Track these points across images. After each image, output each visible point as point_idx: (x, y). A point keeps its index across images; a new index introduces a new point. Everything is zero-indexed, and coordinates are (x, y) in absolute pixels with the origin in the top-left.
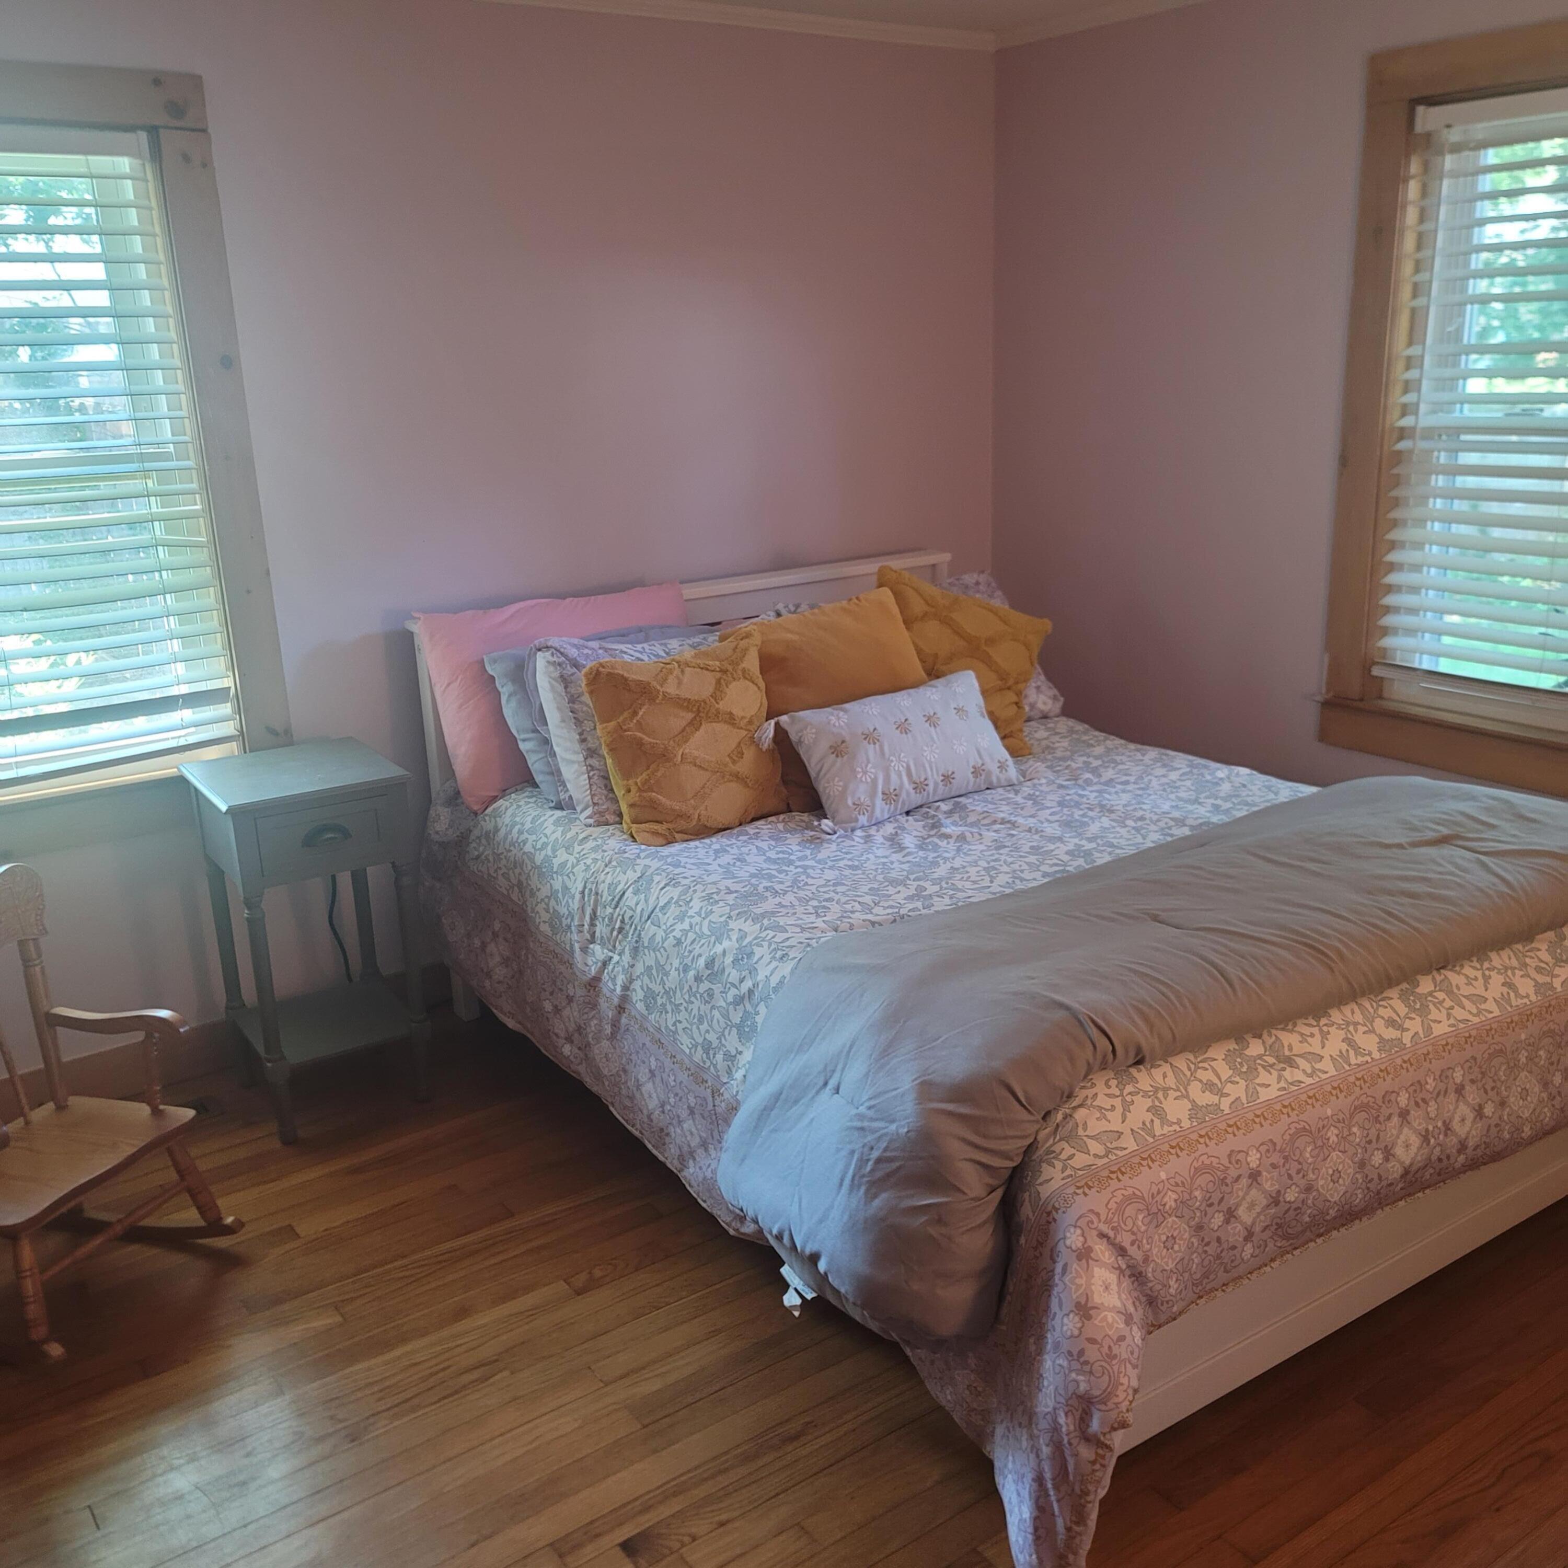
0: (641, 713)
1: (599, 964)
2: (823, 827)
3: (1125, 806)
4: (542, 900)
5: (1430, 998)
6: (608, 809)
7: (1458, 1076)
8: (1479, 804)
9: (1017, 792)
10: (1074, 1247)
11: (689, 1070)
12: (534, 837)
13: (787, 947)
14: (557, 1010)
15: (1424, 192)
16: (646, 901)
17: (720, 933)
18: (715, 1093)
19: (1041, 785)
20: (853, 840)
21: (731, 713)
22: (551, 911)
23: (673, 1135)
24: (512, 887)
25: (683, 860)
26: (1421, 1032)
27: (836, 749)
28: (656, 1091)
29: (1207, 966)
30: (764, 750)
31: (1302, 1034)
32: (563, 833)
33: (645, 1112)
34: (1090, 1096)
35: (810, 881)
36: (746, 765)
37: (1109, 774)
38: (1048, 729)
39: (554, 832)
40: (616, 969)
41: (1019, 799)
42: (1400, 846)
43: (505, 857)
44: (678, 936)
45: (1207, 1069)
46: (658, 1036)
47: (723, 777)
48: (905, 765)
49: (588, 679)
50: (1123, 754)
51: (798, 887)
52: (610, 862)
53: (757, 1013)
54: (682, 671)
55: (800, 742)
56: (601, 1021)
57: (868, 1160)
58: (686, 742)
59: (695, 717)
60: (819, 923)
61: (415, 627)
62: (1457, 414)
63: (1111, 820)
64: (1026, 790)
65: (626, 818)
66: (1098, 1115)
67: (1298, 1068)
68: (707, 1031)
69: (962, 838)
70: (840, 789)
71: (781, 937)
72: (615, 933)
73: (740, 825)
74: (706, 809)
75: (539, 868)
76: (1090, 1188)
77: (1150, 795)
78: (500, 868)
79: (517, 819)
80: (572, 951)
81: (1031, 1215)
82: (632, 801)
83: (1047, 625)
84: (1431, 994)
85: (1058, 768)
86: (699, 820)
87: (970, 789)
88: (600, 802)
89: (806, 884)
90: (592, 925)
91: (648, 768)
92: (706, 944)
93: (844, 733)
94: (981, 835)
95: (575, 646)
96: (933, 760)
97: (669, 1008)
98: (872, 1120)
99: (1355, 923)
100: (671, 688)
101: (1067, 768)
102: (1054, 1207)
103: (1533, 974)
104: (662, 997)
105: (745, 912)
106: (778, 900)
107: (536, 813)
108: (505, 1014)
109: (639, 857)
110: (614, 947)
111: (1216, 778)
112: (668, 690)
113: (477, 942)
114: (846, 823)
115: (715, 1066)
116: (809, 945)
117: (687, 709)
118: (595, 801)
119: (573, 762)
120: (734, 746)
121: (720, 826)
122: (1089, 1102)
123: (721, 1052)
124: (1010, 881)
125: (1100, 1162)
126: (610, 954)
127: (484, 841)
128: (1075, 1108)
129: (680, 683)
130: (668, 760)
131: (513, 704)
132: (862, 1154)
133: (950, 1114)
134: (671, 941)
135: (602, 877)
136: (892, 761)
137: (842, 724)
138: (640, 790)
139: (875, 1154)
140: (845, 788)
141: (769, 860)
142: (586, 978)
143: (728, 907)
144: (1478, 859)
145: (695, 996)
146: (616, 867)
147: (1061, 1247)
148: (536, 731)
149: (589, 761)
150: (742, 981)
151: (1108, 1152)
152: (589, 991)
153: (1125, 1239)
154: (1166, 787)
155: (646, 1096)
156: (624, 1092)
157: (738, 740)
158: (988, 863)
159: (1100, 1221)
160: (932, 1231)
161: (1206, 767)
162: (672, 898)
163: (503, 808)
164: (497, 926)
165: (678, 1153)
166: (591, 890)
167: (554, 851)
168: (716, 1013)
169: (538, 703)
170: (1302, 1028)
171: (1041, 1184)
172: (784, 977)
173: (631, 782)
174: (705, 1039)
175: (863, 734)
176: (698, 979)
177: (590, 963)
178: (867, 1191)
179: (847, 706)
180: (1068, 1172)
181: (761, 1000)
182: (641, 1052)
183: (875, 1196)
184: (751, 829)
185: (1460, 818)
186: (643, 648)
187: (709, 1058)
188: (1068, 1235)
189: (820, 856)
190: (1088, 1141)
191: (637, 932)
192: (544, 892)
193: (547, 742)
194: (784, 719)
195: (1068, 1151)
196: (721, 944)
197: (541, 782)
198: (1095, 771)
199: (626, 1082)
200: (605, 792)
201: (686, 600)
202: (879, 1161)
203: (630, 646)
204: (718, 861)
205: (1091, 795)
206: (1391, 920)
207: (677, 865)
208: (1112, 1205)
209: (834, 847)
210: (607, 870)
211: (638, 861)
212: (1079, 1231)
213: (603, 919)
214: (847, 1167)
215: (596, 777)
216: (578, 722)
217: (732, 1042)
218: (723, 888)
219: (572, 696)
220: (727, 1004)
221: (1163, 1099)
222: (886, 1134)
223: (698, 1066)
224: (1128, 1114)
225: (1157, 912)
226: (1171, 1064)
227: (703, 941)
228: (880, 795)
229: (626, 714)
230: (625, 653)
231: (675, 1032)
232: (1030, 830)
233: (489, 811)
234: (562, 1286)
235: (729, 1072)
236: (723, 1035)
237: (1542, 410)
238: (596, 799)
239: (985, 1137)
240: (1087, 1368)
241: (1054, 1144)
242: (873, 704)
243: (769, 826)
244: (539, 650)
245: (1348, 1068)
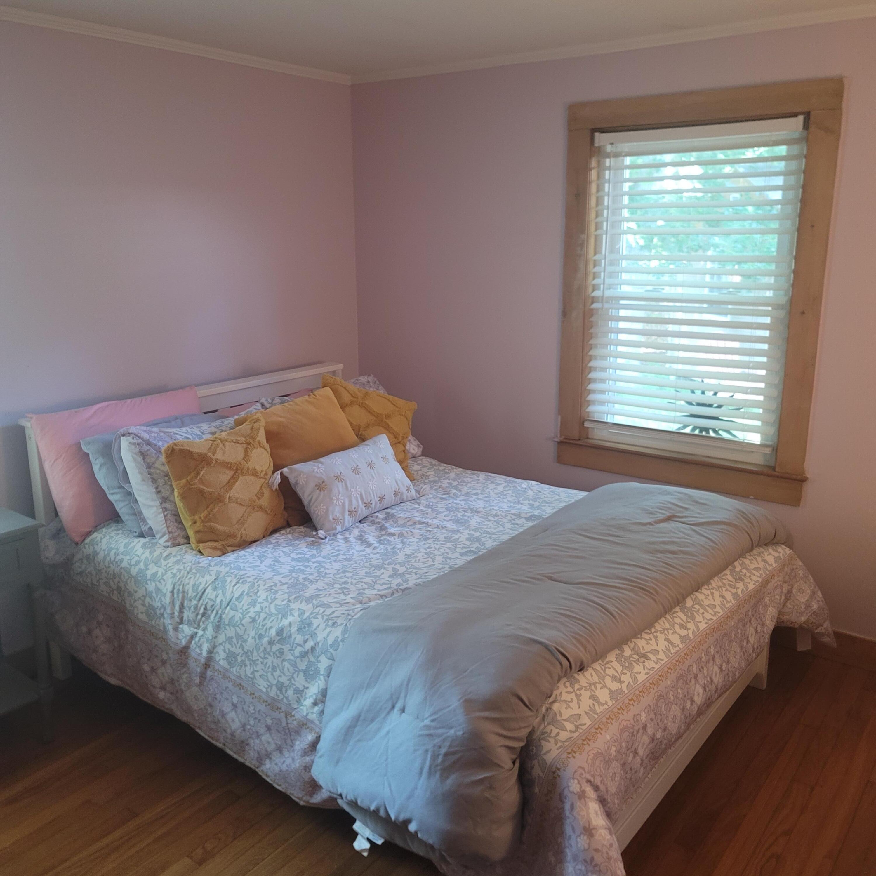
0: (202, 473)
1: (188, 638)
2: (320, 535)
3: (484, 508)
4: (139, 598)
5: (693, 609)
6: (179, 535)
7: (712, 650)
8: (672, 496)
9: (419, 504)
10: (575, 792)
11: (266, 702)
12: (128, 557)
13: (335, 617)
14: (153, 670)
15: (599, 177)
16: (224, 594)
17: (285, 612)
18: (288, 715)
19: (430, 498)
20: (338, 542)
21: (255, 469)
22: (147, 605)
23: (252, 744)
24: (113, 591)
25: (242, 565)
26: (695, 629)
27: (319, 487)
28: (238, 717)
29: (597, 606)
30: (274, 489)
31: (646, 639)
32: (151, 553)
33: (229, 731)
34: (558, 695)
35: (328, 571)
36: (265, 501)
37: (465, 489)
38: (419, 464)
39: (143, 553)
40: (202, 640)
41: (421, 508)
42: (650, 524)
43: (106, 572)
44: (253, 616)
45: (610, 668)
46: (238, 681)
47: (254, 509)
48: (359, 493)
49: (167, 454)
50: (467, 477)
51: (323, 576)
52: (191, 570)
53: (319, 662)
54: (224, 445)
55: (296, 483)
56: (190, 674)
57: (438, 755)
58: (231, 489)
59: (235, 474)
60: (348, 599)
61: (26, 424)
62: (619, 290)
63: (480, 517)
64: (423, 501)
65: (193, 540)
66: (565, 706)
67: (650, 659)
68: (280, 676)
69: (401, 535)
70: (324, 511)
71: (329, 611)
72: (199, 617)
73: (264, 537)
74: (245, 530)
75: (134, 577)
76: (575, 752)
77: (493, 501)
78: (102, 579)
79: (113, 546)
80: (165, 631)
81: (541, 774)
82: (198, 529)
83: (413, 405)
84: (692, 607)
85: (435, 487)
86: (241, 537)
87: (393, 504)
88: (173, 531)
89: (326, 574)
90: (181, 612)
91: (208, 507)
92: (275, 620)
93: (323, 477)
94: (412, 532)
95: (145, 431)
96: (374, 489)
97: (247, 662)
98: (436, 728)
99: (654, 572)
100: (219, 456)
101: (440, 487)
102: (557, 768)
103: (730, 589)
104: (241, 656)
105: (299, 597)
106: (314, 586)
107: (126, 541)
108: (109, 676)
109: (210, 565)
110: (199, 625)
111: (523, 488)
112: (217, 457)
113: (84, 629)
114: (330, 531)
115: (287, 698)
116: (349, 615)
117: (230, 468)
118: (170, 530)
119: (152, 506)
120: (258, 488)
121: (253, 540)
122: (559, 698)
123: (292, 689)
124: (444, 560)
125: (576, 735)
126: (196, 630)
127: (85, 561)
128: (552, 703)
129: (224, 453)
130: (221, 502)
131: (104, 470)
132: (434, 752)
133: (487, 718)
134: (247, 619)
135: (187, 581)
136: (352, 491)
137: (321, 471)
138: (203, 521)
139: (443, 751)
140: (327, 510)
141: (293, 559)
142: (178, 648)
143: (286, 595)
144: (691, 528)
145: (269, 654)
146: (195, 573)
147: (566, 792)
148: (121, 487)
149: (164, 505)
150: (305, 642)
151: (577, 727)
152: (181, 656)
153: (597, 781)
154: (500, 495)
155: (230, 721)
156: (209, 720)
157: (260, 486)
158: (426, 550)
159: (585, 773)
160: (487, 795)
161: (516, 482)
162: (244, 591)
163: (98, 538)
164: (101, 617)
165: (256, 755)
166: (179, 590)
167: (146, 565)
168: (286, 664)
169: (122, 468)
170: (644, 636)
171: (545, 754)
172: (337, 637)
173: (196, 517)
174: (278, 681)
175: (335, 477)
176: (271, 643)
177: (180, 637)
178: (441, 775)
179: (322, 459)
180: (559, 744)
181: (322, 653)
182: (224, 692)
183: (447, 778)
184: (273, 539)
185: (670, 505)
186: (186, 430)
187: (282, 693)
188: (570, 784)
189: (323, 554)
190: (565, 723)
191: (218, 615)
192: (141, 593)
193: (130, 494)
194: (285, 470)
195: (555, 731)
196: (287, 619)
197: (127, 520)
198: (456, 488)
199: (212, 713)
200: (176, 524)
201: (199, 398)
202: (446, 755)
203: (178, 429)
204: (264, 563)
205: (460, 501)
206: (671, 568)
207: (240, 569)
208: (590, 761)
209: (328, 547)
210: (190, 576)
211: (211, 568)
212: (576, 781)
213: (190, 608)
214: (424, 760)
215: (169, 515)
216: (154, 480)
217: (300, 681)
218: (277, 582)
219: (148, 464)
220: (295, 657)
221: (594, 689)
222: (449, 737)
223: (273, 699)
224: (581, 702)
225: (550, 575)
226: (593, 668)
227: (272, 618)
228: (347, 513)
229: (192, 474)
230: (177, 434)
231: (254, 677)
232: (438, 527)
233: (88, 541)
234: (187, 861)
235: (298, 701)
236: (293, 677)
237: (663, 289)
238: (170, 529)
239: (509, 730)
240: (597, 869)
241: (545, 728)
242: (337, 458)
243: (283, 537)
244: (123, 435)
245: (671, 656)
